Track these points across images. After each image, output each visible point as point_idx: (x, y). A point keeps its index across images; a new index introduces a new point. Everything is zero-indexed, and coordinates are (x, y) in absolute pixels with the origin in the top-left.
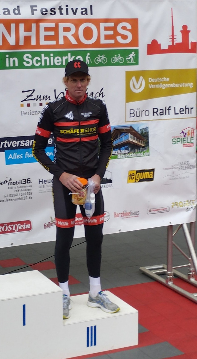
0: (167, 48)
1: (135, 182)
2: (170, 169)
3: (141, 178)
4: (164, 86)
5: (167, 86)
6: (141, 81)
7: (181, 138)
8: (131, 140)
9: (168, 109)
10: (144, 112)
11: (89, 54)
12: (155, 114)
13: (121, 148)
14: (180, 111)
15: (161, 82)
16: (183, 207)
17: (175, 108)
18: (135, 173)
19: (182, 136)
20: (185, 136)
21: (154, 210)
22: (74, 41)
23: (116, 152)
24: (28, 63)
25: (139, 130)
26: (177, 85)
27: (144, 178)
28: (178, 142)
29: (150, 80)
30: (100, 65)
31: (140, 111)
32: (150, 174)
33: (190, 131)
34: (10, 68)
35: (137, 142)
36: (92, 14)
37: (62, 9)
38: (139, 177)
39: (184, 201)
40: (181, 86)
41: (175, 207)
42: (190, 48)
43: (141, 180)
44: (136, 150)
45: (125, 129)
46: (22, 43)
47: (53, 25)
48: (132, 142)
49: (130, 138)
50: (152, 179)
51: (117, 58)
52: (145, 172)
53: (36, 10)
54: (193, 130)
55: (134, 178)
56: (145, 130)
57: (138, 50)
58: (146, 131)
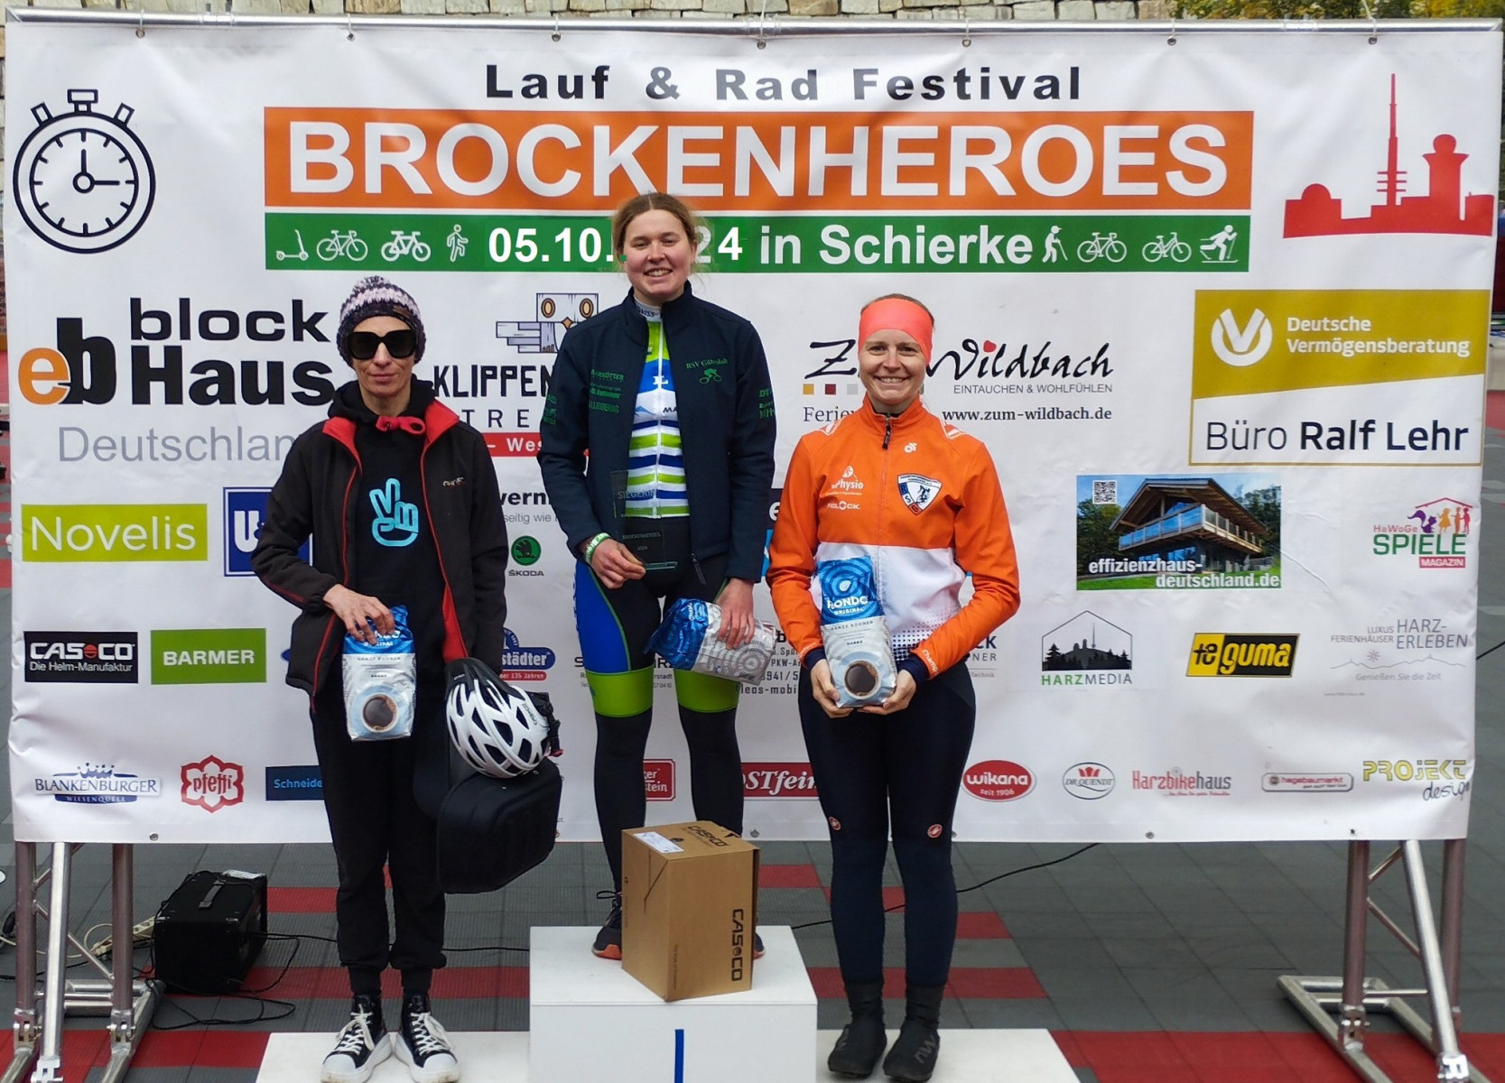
0: (1367, 214)
1: (1219, 673)
2: (1358, 639)
3: (1242, 663)
4: (1348, 349)
5: (1359, 346)
6: (1257, 325)
7: (1410, 535)
8: (1209, 527)
9: (1361, 430)
10: (1263, 436)
11: (1055, 229)
12: (1309, 443)
13: (1170, 554)
14: (1412, 439)
15: (1339, 333)
16: (1413, 782)
17: (1390, 426)
18: (1220, 644)
19: (1415, 529)
20: (1428, 529)
21: (1289, 781)
22: (1002, 187)
23: (1149, 565)
24: (835, 252)
25: (1243, 496)
26: (1403, 347)
27: (1255, 664)
28: (1398, 549)
29: (1294, 324)
30: (1101, 265)
31: (1247, 430)
32: (1278, 650)
33: (1455, 513)
34: (772, 267)
35: (1231, 537)
36: (1074, 94)
37: (968, 79)
38: (1234, 657)
39: (1419, 762)
40: (1418, 351)
41: (1378, 777)
42: (1462, 217)
43: (1241, 671)
44: (1228, 562)
45: (1188, 489)
46: (816, 187)
47: (931, 132)
48: (1212, 533)
49: (1205, 519)
50: (1286, 671)
51: (1165, 244)
52: (1257, 645)
53: (873, 84)
54: (1466, 510)
55: (1213, 659)
56: (1265, 497)
57: (1248, 218)
58: (1269, 502)
